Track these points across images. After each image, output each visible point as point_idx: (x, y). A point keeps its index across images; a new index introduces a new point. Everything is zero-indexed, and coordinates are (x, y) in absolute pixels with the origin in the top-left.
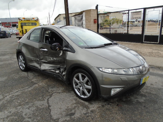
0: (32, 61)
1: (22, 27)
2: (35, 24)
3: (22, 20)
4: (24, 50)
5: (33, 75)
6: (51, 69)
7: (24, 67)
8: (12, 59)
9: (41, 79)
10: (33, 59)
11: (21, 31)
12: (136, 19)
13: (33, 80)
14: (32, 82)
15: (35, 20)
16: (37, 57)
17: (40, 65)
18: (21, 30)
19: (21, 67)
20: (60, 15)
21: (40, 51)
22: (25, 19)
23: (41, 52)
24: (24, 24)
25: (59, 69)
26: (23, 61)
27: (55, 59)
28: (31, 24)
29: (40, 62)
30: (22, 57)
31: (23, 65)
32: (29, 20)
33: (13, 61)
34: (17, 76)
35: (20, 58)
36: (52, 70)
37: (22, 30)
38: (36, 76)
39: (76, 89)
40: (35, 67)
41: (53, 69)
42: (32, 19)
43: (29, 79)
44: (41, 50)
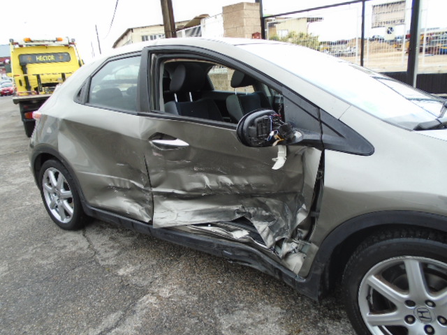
0: (106, 190)
1: (24, 68)
2: (67, 58)
3: (21, 46)
4: (67, 147)
5: (112, 243)
6: (206, 225)
7: (67, 214)
8: (10, 180)
9: (154, 262)
10: (111, 184)
11: (20, 82)
12: (390, 26)
13: (121, 272)
14: (124, 285)
15: (66, 46)
16: (134, 173)
17: (149, 206)
18: (21, 77)
19: (54, 212)
20: (130, 32)
21: (150, 148)
22: (32, 42)
23: (155, 154)
24: (29, 59)
25: (244, 222)
26: (62, 191)
27: (227, 180)
28: (52, 57)
29: (148, 197)
30: (61, 176)
31: (63, 206)
32: (46, 46)
33: (13, 188)
34: (47, 258)
35: (48, 178)
36: (209, 228)
37: (26, 78)
38: (125, 249)
39: (373, 325)
40: (123, 213)
41: (213, 225)
42: (54, 41)
43: (104, 268)
44: (155, 144)
